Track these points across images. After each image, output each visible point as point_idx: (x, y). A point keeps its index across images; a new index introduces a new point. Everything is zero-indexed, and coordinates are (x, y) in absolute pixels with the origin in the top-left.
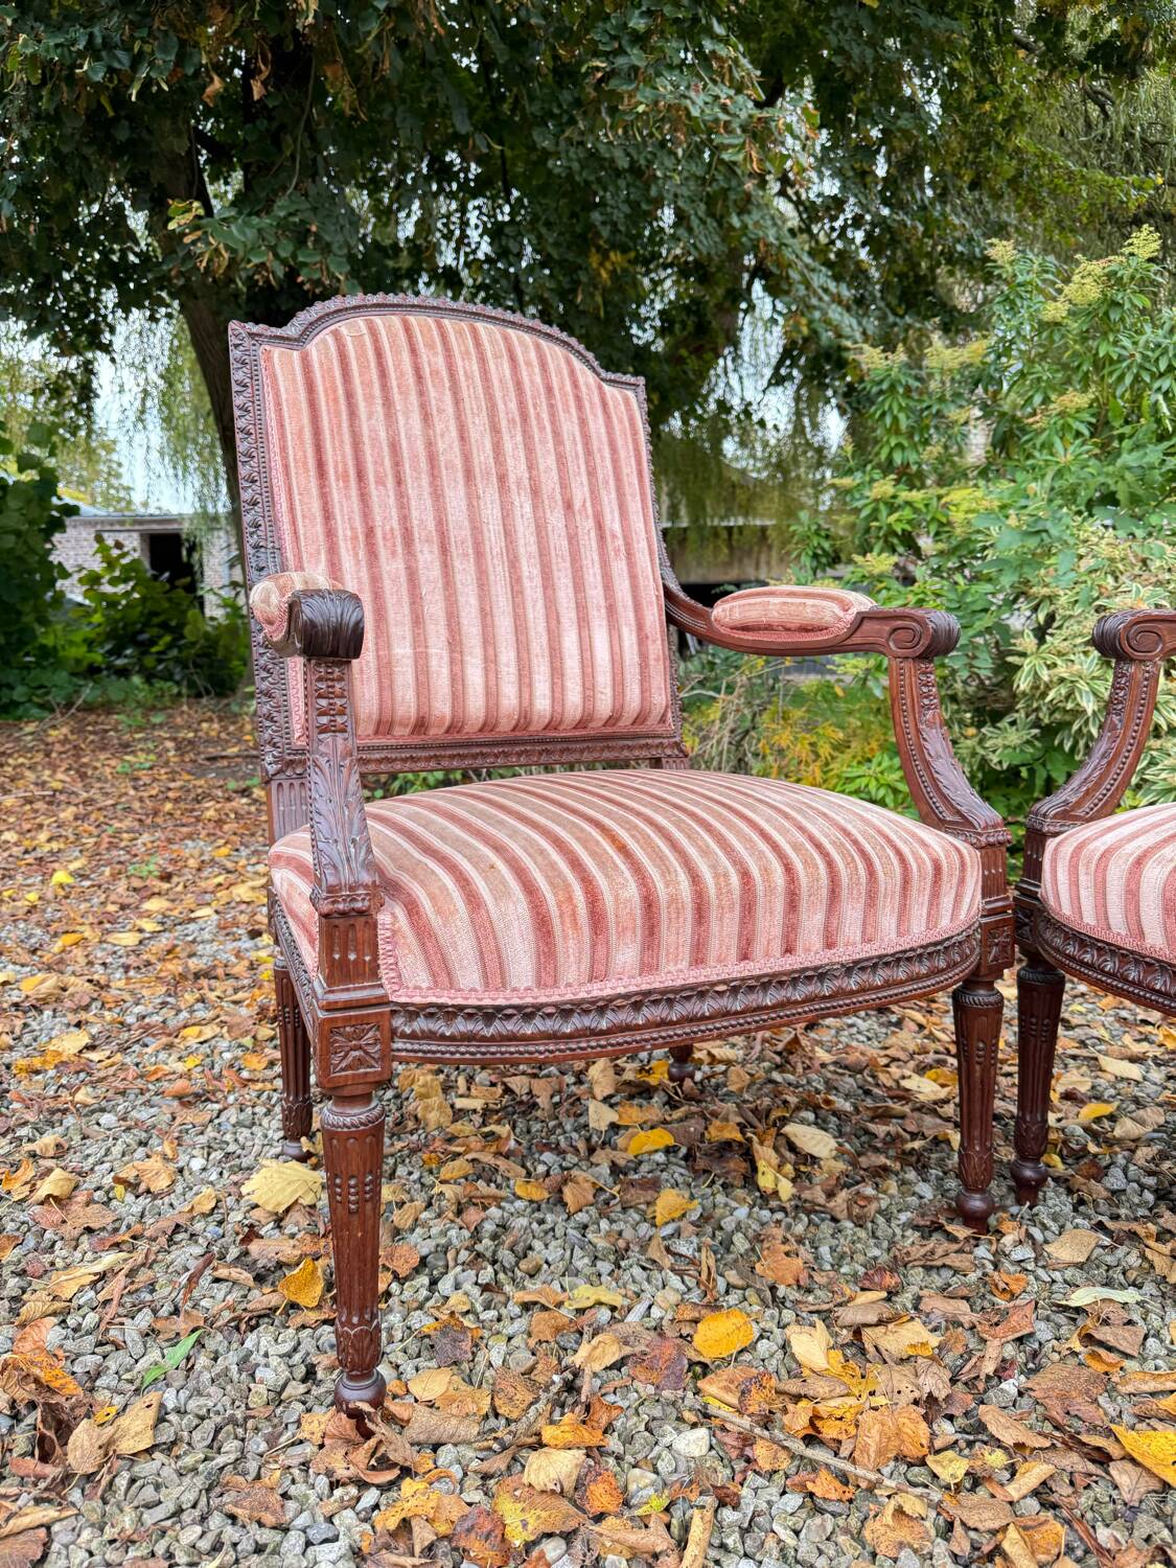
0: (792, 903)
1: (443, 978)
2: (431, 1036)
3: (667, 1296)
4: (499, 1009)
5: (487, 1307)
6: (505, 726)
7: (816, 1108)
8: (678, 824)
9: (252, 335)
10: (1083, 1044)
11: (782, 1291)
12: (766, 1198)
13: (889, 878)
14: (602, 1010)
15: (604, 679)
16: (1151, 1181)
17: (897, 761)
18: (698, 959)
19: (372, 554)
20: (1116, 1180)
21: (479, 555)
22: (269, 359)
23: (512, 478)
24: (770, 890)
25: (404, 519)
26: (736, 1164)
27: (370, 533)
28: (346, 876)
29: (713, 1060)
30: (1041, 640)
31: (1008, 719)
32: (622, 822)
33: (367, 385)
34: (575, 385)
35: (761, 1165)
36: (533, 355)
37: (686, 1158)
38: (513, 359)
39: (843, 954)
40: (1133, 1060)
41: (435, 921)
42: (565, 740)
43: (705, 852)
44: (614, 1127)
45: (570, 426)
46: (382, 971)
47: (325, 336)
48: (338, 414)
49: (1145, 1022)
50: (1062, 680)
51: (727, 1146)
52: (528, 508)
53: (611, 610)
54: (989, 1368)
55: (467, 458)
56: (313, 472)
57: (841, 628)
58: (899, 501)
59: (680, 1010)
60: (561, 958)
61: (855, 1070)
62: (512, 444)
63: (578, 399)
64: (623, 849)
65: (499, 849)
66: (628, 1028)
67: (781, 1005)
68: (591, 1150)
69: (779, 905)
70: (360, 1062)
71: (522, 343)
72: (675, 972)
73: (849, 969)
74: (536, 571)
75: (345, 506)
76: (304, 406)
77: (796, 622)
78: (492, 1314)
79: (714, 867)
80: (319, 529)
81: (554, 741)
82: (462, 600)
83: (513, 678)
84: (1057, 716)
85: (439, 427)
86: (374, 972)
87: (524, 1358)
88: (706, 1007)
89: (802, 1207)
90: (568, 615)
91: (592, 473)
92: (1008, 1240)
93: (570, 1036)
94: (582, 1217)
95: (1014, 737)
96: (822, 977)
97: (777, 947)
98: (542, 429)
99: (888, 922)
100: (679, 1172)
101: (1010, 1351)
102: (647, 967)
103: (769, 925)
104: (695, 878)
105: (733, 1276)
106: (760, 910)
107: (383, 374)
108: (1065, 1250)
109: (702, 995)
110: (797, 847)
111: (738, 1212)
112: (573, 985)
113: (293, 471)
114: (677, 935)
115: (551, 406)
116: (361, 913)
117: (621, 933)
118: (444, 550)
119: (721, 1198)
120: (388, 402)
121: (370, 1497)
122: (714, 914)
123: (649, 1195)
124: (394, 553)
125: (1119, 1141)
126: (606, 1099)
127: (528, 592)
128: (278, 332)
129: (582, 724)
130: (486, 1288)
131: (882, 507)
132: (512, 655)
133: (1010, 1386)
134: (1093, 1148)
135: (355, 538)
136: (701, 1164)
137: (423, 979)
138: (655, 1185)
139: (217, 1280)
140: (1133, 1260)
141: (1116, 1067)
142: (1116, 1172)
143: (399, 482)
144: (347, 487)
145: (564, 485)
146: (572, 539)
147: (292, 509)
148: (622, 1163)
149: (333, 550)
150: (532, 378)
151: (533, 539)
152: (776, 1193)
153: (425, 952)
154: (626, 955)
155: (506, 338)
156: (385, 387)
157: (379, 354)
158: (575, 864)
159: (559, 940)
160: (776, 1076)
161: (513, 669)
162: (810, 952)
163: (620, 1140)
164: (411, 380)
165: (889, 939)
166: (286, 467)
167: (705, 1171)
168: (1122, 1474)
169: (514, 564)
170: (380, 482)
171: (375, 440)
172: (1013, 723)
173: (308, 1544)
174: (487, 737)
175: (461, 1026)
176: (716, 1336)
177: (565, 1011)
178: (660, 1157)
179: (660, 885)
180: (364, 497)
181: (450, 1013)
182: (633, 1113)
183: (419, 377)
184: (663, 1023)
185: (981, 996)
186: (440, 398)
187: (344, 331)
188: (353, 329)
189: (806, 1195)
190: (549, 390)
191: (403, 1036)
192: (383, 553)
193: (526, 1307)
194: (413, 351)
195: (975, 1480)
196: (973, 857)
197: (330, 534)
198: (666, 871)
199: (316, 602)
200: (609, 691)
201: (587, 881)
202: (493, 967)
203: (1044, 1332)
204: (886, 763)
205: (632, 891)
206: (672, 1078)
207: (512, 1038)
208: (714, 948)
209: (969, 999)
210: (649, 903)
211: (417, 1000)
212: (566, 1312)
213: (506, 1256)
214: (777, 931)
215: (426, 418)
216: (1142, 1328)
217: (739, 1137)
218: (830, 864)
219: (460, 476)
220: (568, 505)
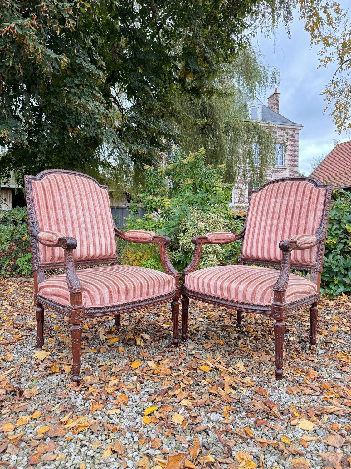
0: (148, 288)
1: (94, 303)
2: (91, 313)
3: (125, 361)
4: (103, 307)
5: (92, 367)
6: (84, 258)
7: (145, 332)
8: (129, 275)
9: (30, 178)
10: (194, 316)
11: (145, 358)
12: (139, 346)
13: (162, 283)
14: (119, 306)
15: (104, 248)
16: (204, 335)
17: (155, 260)
18: (134, 297)
19: (58, 224)
20: (199, 336)
21: (79, 223)
22: (34, 183)
23: (85, 208)
24: (145, 285)
25: (64, 217)
26: (132, 342)
27: (57, 220)
28: (77, 286)
29: (124, 326)
30: (184, 234)
31: (178, 250)
32: (120, 276)
33: (56, 190)
34: (96, 189)
35: (137, 341)
36: (87, 183)
37: (122, 343)
38: (84, 184)
39: (156, 295)
40: (203, 318)
41: (92, 293)
42: (95, 260)
43: (134, 280)
44: (106, 339)
45: (95, 197)
46: (83, 303)
47: (45, 178)
48: (50, 196)
49: (205, 312)
50: (188, 242)
51: (130, 339)
52: (88, 214)
53: (105, 234)
54: (179, 363)
55: (76, 204)
56: (45, 208)
57: (151, 239)
58: (153, 201)
59: (131, 306)
60: (113, 298)
61: (152, 325)
62: (85, 201)
63: (97, 192)
64: (121, 280)
65: (100, 281)
66: (124, 309)
67: (146, 304)
68: (103, 344)
69: (146, 288)
70: (79, 318)
71: (85, 181)
72: (131, 300)
73: (156, 298)
74: (90, 226)
75: (52, 214)
76: (43, 194)
77: (143, 237)
78: (93, 368)
79: (136, 282)
80: (47, 219)
81: (93, 260)
82: (76, 233)
83: (86, 248)
84: (188, 250)
85: (71, 198)
86: (82, 303)
87: (102, 373)
88: (135, 305)
89: (145, 346)
90: (97, 235)
91: (100, 207)
92: (181, 347)
93: (114, 311)
94: (105, 353)
95: (179, 254)
96: (152, 299)
97: (146, 295)
98: (90, 198)
99: (162, 290)
100: (121, 345)
101: (182, 361)
102: (126, 299)
103: (145, 291)
104: (134, 284)
105: (136, 357)
106: (143, 289)
107: (59, 188)
108: (190, 347)
109: (135, 303)
110: (148, 278)
111: (134, 349)
112: (115, 303)
113: (41, 207)
114: (131, 293)
115: (92, 193)
116: (80, 293)
117: (123, 293)
118: (72, 223)
119: (130, 348)
120: (60, 193)
121: (83, 392)
122: (136, 290)
123: (117, 349)
124: (62, 224)
125: (200, 331)
126: (103, 335)
127: (89, 230)
128: (35, 177)
129: (99, 257)
130: (91, 365)
132: (86, 243)
133: (183, 365)
134: (195, 332)
135: (54, 221)
136: (125, 342)
137: (90, 303)
138: (118, 347)
139: (35, 371)
140: (201, 347)
141: (199, 319)
142: (199, 335)
143: (63, 209)
144: (53, 210)
145: (95, 209)
146: (97, 220)
147: (41, 215)
148: (110, 345)
149: (50, 223)
150: (87, 188)
151: (89, 220)
152: (141, 345)
153: (91, 299)
154: (123, 297)
155: (82, 180)
156: (59, 190)
157: (57, 183)
158: (114, 283)
159: (113, 295)
160: (137, 327)
161: (86, 246)
162: (151, 296)
163: (108, 341)
164: (64, 189)
165: (162, 293)
166: (39, 206)
167: (127, 344)
168: (199, 371)
169: (86, 225)
170: (59, 209)
171: (58, 201)
172: (179, 251)
174: (80, 260)
175: (97, 311)
176: (135, 365)
177: (114, 307)
178: (117, 343)
179: (128, 285)
180: (56, 212)
181: (94, 309)
182: (110, 336)
183: (66, 188)
184: (129, 308)
185: (176, 303)
186: (70, 192)
187: (49, 177)
188: (51, 177)
189: (146, 344)
190: (91, 190)
191: (87, 313)
192: (60, 224)
193: (99, 366)
194: (64, 183)
195: (178, 376)
196: (174, 279)
197: (49, 220)
198: (129, 283)
199: (69, 240)
200: (105, 250)
201: (117, 285)
202: (102, 301)
203: (187, 358)
204: (152, 261)
205: (124, 287)
206: (116, 330)
207: (105, 312)
208: (136, 296)
209: (174, 304)
210: (127, 289)
211: (89, 307)
212: (107, 366)
213: (92, 360)
214: (146, 292)
215: (68, 197)
216: (202, 355)
217: (132, 337)
218: (153, 281)
219: (75, 208)
220: (96, 213)
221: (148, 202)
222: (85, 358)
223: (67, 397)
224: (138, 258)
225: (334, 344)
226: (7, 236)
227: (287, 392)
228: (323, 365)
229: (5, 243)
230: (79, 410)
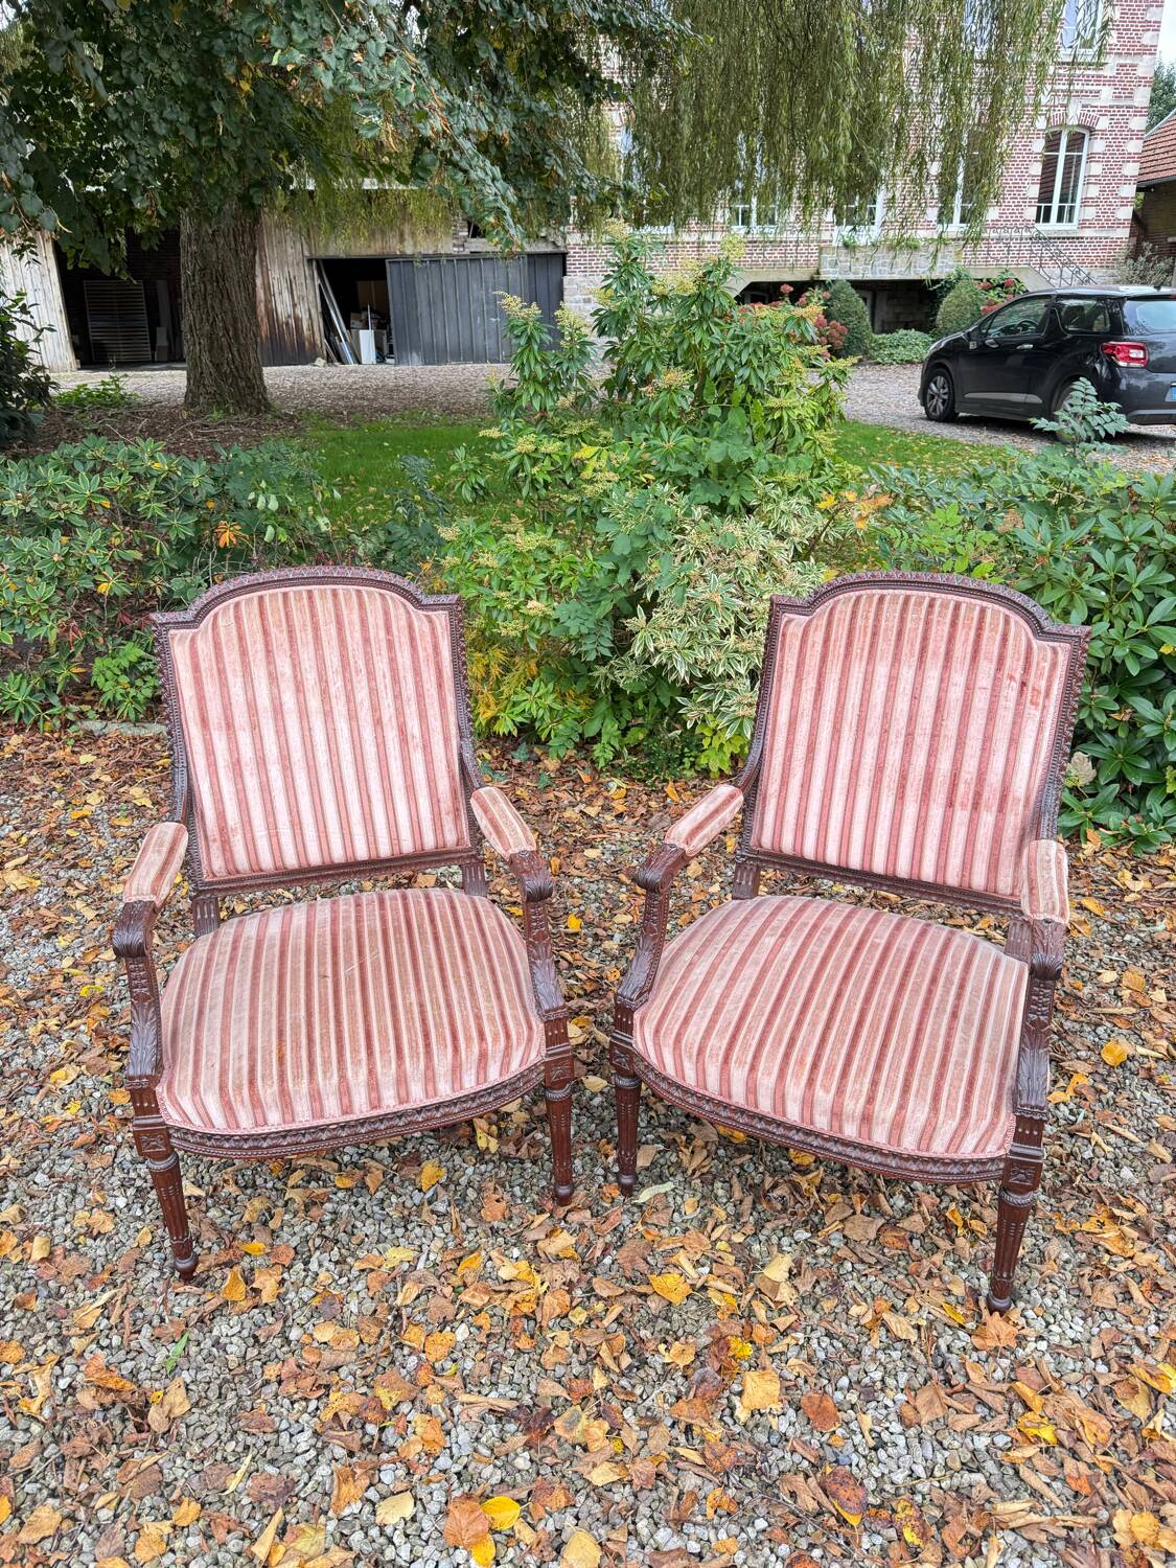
3: (436, 1244)
5: (341, 1276)
11: (496, 1225)
12: (481, 1156)
26: (464, 1134)
35: (479, 1132)
54: (599, 1251)
78: (345, 1279)
87: (369, 1306)
89: (503, 1157)
94: (380, 1195)
95: (634, 671)
100: (430, 1145)
101: (609, 1237)
105: (470, 1222)
108: (640, 1160)
111: (468, 1170)
119: (457, 1161)
123: (416, 1169)
130: (337, 1263)
131: (526, 460)
133: (608, 1260)
138: (418, 1158)
139: (177, 1294)
140: (673, 1158)
152: (488, 1150)
168: (653, 1302)
173: (291, 1436)
189: (505, 1147)
193: (361, 1271)
195: (590, 1320)
203: (626, 1222)
212: (385, 1271)
213: (342, 1236)
221: (521, 464)
222: (322, 1226)
223: (269, 1430)
224: (495, 671)
225: (1097, 1144)
226: (44, 590)
227: (901, 1418)
228: (1037, 1274)
229: (44, 618)
230: (302, 1495)
